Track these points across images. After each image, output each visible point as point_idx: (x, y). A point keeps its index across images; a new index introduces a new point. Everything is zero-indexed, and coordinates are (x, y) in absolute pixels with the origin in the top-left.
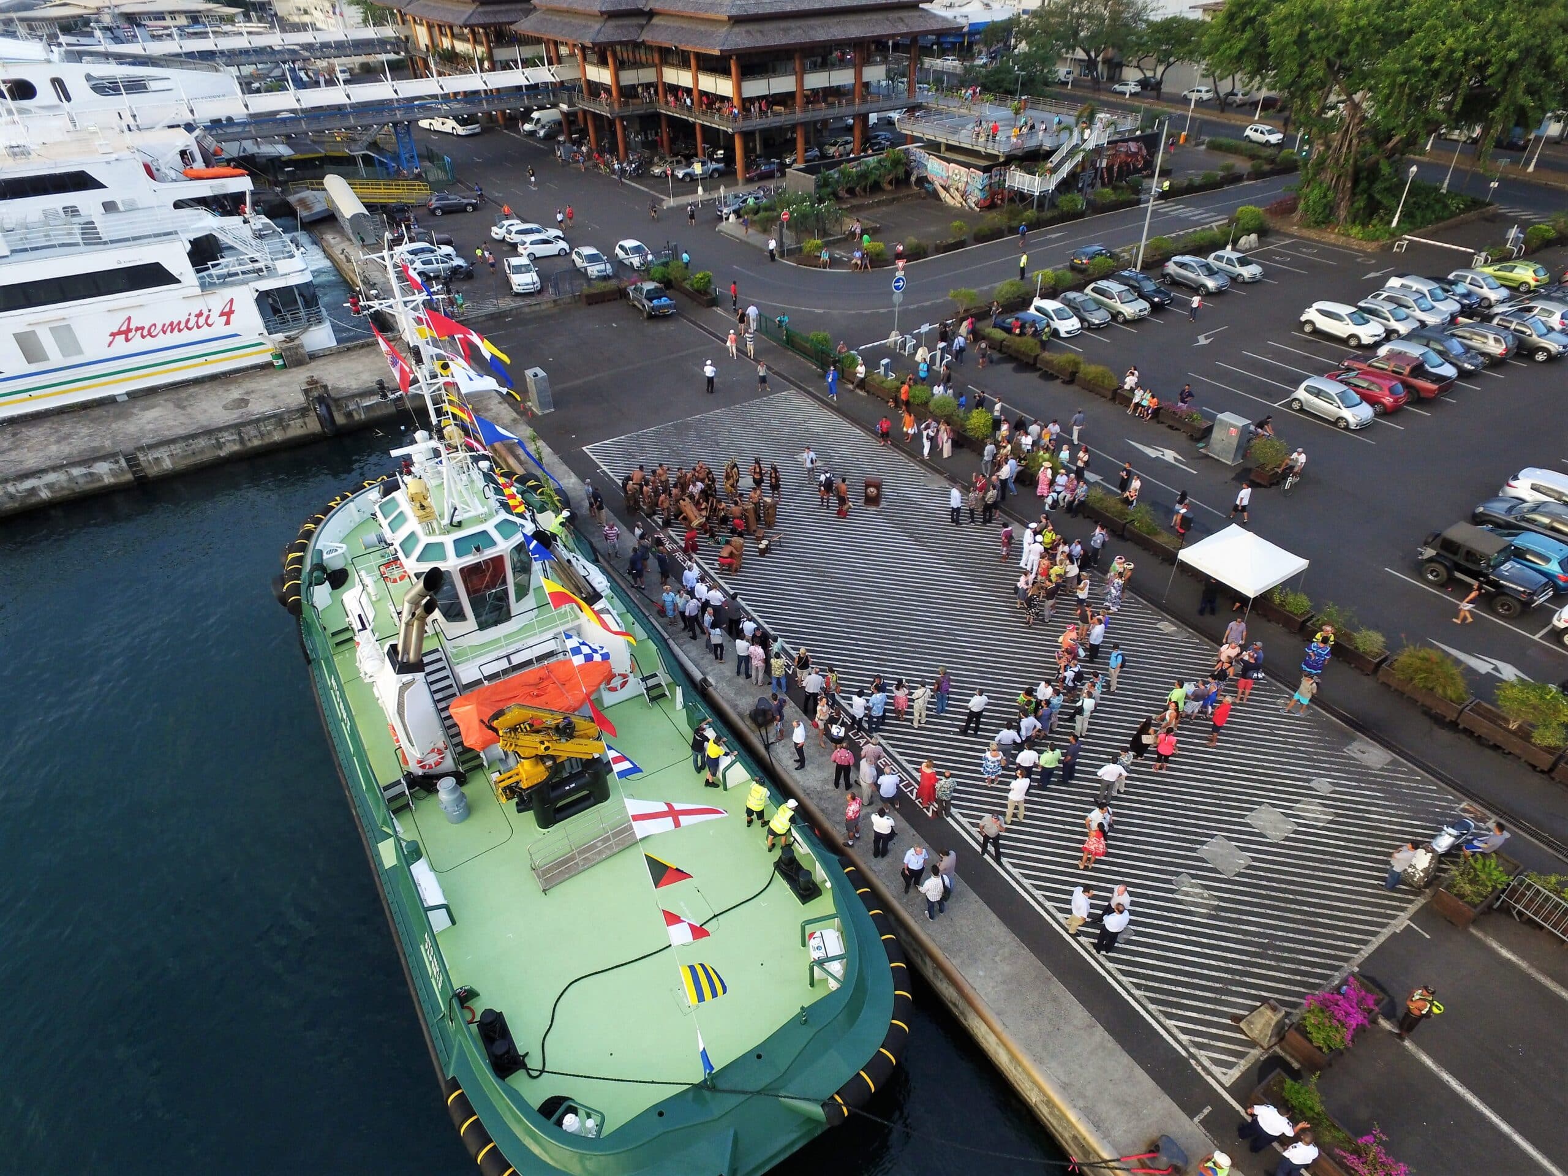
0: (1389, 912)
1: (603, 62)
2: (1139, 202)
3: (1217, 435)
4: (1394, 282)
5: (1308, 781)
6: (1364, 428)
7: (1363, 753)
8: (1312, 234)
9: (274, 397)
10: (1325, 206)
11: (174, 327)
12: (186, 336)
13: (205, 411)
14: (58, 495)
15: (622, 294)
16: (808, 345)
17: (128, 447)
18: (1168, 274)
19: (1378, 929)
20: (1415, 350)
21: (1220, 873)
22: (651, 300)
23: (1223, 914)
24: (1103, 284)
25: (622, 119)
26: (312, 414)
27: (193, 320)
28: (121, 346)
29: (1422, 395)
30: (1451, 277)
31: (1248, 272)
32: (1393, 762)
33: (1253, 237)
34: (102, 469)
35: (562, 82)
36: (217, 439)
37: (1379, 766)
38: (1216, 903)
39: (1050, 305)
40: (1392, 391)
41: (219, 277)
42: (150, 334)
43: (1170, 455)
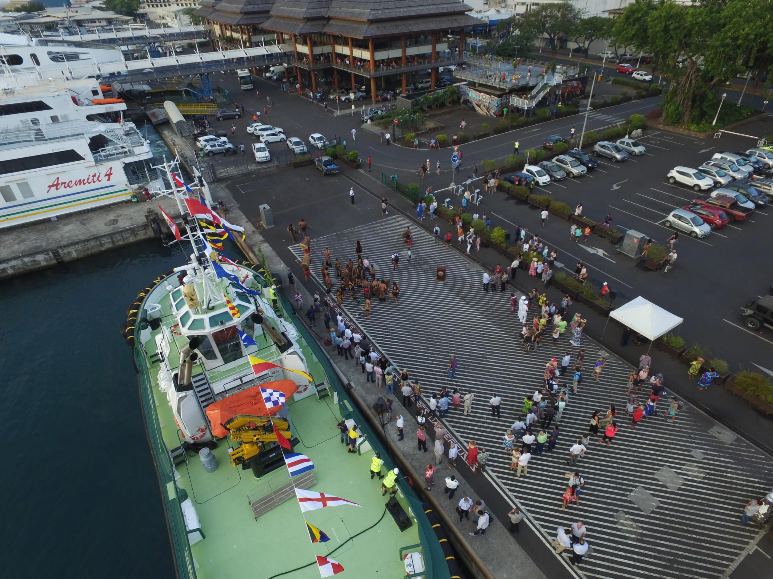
0: (744, 539)
1: (305, 43)
2: (578, 112)
3: (626, 241)
4: (717, 156)
5: (689, 451)
6: (706, 237)
7: (720, 433)
8: (671, 129)
9: (131, 218)
10: (677, 114)
11: (81, 182)
12: (87, 187)
13: (96, 226)
14: (17, 272)
15: (312, 162)
16: (407, 190)
17: (53, 246)
18: (596, 151)
19: (739, 552)
20: (732, 194)
21: (642, 511)
22: (326, 166)
23: (645, 539)
24: (562, 157)
25: (314, 71)
26: (150, 228)
27: (91, 178)
28: (54, 192)
29: (737, 218)
30: (747, 152)
31: (638, 150)
32: (737, 440)
33: (639, 131)
34: (40, 258)
35: (285, 53)
36: (100, 242)
37: (730, 442)
38: (641, 531)
39: (534, 169)
40: (720, 217)
41: (105, 156)
42: (68, 186)
43: (600, 252)
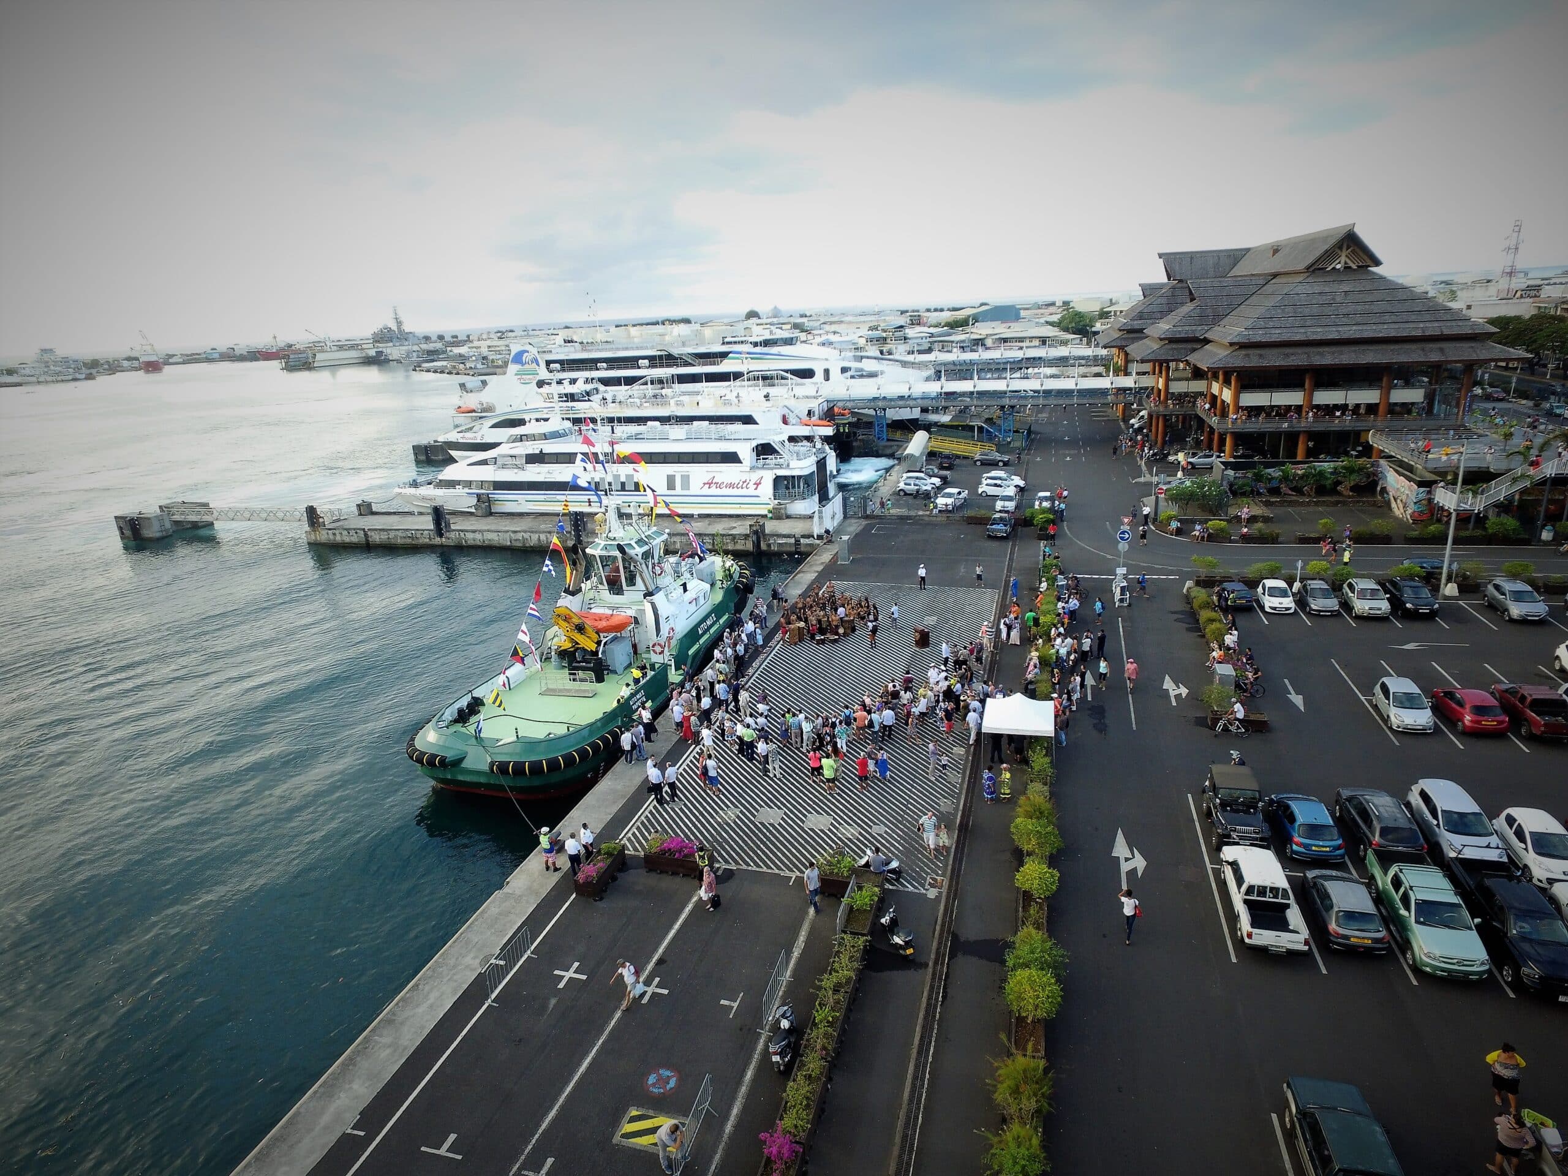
6: (1408, 732)
11: (731, 486)
12: (735, 492)
23: (725, 825)
26: (750, 539)
27: (741, 483)
28: (706, 491)
38: (730, 822)
39: (1273, 583)
41: (763, 465)
42: (720, 487)
43: (1178, 691)
